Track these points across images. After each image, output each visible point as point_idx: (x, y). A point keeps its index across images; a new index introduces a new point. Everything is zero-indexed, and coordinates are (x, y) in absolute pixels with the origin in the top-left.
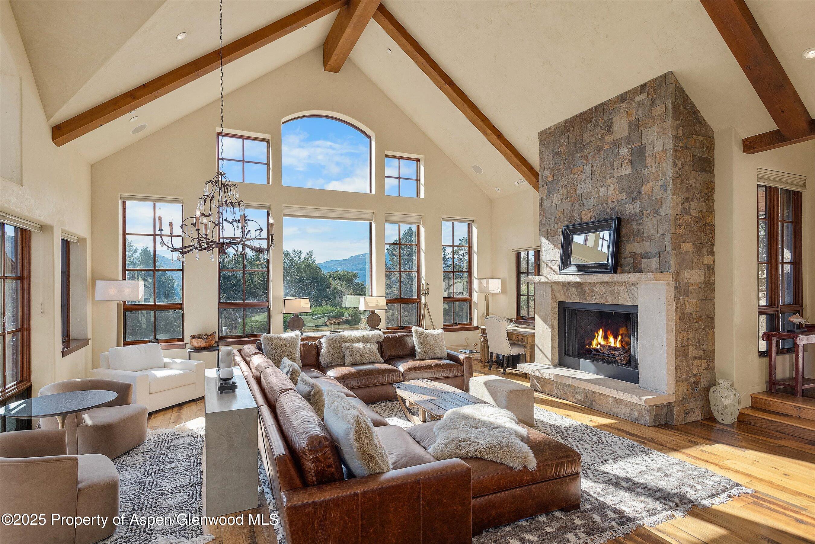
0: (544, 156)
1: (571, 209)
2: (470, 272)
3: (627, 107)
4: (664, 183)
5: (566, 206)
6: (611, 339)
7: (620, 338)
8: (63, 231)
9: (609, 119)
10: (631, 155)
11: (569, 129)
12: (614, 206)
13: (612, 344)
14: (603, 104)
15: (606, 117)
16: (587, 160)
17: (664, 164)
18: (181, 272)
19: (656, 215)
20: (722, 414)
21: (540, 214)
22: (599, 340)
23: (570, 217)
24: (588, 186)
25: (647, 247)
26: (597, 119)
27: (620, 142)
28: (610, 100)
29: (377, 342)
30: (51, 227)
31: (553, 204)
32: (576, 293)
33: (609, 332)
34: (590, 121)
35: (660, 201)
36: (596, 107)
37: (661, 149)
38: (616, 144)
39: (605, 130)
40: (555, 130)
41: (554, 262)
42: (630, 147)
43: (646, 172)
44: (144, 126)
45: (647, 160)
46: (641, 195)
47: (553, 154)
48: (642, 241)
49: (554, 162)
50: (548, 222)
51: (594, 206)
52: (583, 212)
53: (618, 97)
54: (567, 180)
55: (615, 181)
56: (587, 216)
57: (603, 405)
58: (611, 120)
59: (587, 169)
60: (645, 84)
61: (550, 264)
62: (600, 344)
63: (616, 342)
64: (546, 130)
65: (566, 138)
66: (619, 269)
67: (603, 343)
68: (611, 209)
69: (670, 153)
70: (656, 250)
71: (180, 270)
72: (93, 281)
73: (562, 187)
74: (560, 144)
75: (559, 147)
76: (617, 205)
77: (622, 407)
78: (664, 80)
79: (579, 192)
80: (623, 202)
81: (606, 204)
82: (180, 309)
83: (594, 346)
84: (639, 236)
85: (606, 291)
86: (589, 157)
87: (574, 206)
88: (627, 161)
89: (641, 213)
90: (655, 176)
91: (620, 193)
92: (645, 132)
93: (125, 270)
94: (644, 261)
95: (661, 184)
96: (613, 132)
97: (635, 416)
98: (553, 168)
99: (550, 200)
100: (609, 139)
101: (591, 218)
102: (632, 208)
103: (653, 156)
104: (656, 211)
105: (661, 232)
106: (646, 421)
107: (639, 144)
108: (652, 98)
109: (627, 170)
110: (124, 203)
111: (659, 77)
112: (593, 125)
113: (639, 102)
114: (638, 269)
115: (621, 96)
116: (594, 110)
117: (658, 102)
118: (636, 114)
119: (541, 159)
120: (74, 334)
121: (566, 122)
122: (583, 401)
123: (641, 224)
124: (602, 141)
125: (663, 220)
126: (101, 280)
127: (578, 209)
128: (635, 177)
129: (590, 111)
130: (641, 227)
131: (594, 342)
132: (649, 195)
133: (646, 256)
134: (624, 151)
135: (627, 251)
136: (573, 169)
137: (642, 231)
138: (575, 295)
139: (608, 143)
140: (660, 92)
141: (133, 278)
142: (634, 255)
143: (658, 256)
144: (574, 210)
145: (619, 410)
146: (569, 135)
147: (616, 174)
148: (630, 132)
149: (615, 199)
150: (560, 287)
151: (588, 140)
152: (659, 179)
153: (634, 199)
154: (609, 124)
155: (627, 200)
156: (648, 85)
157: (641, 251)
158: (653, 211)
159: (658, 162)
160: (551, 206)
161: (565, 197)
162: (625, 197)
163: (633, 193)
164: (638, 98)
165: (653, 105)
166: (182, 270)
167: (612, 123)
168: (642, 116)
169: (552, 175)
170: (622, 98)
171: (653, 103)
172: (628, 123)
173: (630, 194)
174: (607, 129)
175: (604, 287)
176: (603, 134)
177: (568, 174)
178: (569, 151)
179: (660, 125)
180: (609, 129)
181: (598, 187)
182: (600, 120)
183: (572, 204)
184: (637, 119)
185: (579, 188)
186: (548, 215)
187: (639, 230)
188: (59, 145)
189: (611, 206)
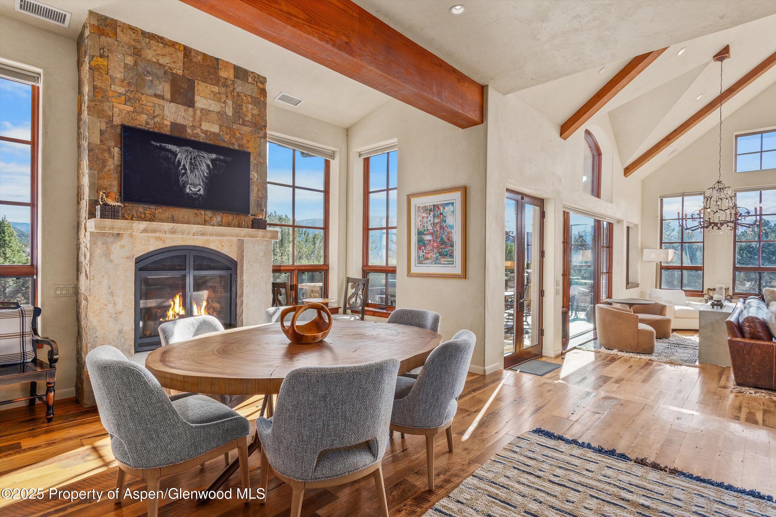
8: (628, 222)
18: (702, 243)
30: (623, 221)
44: (676, 150)
71: (702, 242)
72: (642, 249)
82: (701, 270)
93: (661, 243)
110: (662, 200)
120: (630, 280)
126: (647, 248)
141: (667, 248)
166: (703, 242)
188: (626, 177)
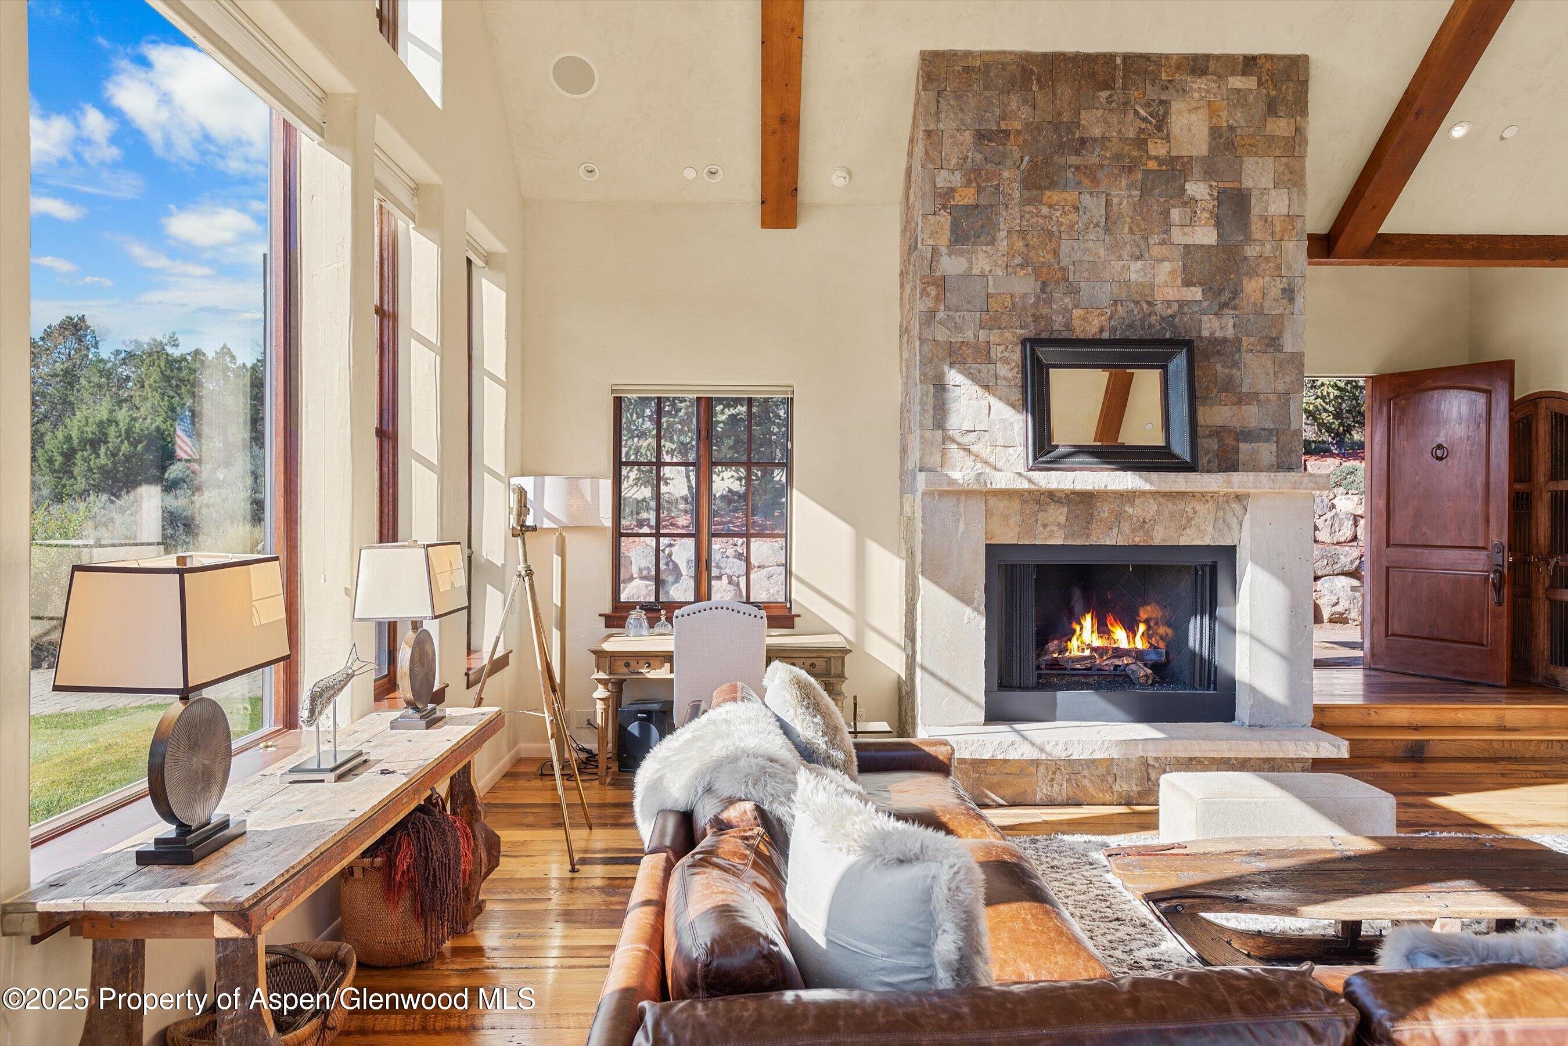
1: (1037, 297)
3: (1208, 91)
4: (1289, 284)
5: (1024, 286)
6: (1119, 633)
7: (1142, 627)
9: (1161, 102)
10: (1215, 203)
11: (1038, 80)
12: (1170, 312)
13: (1124, 644)
14: (1145, 57)
15: (1152, 93)
16: (1095, 181)
17: (1290, 245)
19: (1271, 350)
22: (1085, 638)
23: (1036, 318)
24: (1096, 248)
25: (1249, 416)
26: (1125, 87)
27: (1189, 166)
31: (976, 271)
32: (1062, 520)
33: (1111, 619)
34: (1107, 87)
35: (1279, 322)
36: (1125, 57)
37: (1285, 210)
38: (1177, 168)
39: (1149, 123)
42: (1214, 184)
43: (1250, 252)
45: (1254, 227)
46: (1236, 302)
47: (978, 131)
48: (1239, 403)
49: (979, 157)
50: (957, 321)
51: (1114, 303)
52: (1077, 313)
53: (1186, 57)
54: (1027, 216)
55: (1178, 253)
56: (1089, 324)
58: (1165, 104)
59: (1095, 207)
60: (1253, 58)
63: (1134, 638)
64: (954, 54)
65: (1025, 102)
67: (1097, 642)
68: (1163, 319)
69: (1303, 225)
70: (1269, 425)
73: (1009, 232)
74: (1003, 112)
75: (1002, 119)
76: (1181, 311)
78: (1295, 68)
79: (1064, 259)
80: (1195, 308)
81: (1148, 303)
83: (1075, 653)
84: (1231, 391)
85: (1158, 513)
86: (1101, 176)
87: (1047, 290)
88: (1206, 215)
89: (1238, 341)
90: (1271, 265)
91: (1187, 284)
92: (1249, 164)
94: (1243, 447)
95: (1282, 286)
96: (1169, 135)
98: (976, 171)
99: (961, 260)
100: (1158, 148)
101: (1102, 331)
102: (1214, 326)
103: (1266, 221)
104: (1272, 343)
105: (1281, 388)
107: (1237, 185)
108: (1269, 94)
109: (1206, 236)
111: (1282, 55)
112: (1114, 98)
113: (1238, 91)
114: (1228, 464)
115: (1195, 58)
116: (1119, 60)
117: (1282, 109)
118: (1230, 114)
119: (929, 133)
121: (1025, 56)
123: (1235, 365)
124: (1140, 148)
125: (1288, 362)
127: (1061, 300)
128: (1224, 257)
129: (1108, 59)
130: (1234, 371)
131: (1074, 644)
132: (1255, 304)
133: (1247, 436)
134: (1198, 190)
135: (1206, 423)
136: (1048, 193)
137: (1238, 382)
138: (1059, 525)
139: (1156, 158)
140: (1286, 87)
142: (1220, 432)
143: (1274, 439)
144: (1049, 302)
146: (1038, 97)
147: (1178, 236)
148: (1212, 149)
149: (1172, 295)
151: (1097, 132)
152: (1278, 273)
153: (1224, 305)
154: (1160, 113)
155: (1205, 304)
156: (1258, 61)
157: (1236, 424)
158: (1263, 341)
159: (1277, 237)
160: (967, 276)
161: (1018, 260)
162: (1199, 296)
163: (1219, 291)
164: (1237, 82)
165: (1269, 110)
167: (1166, 113)
168: (1242, 124)
169: (972, 191)
171: (1270, 107)
172: (1210, 128)
173: (1212, 291)
174: (1153, 121)
176: (1141, 131)
177: (1030, 201)
178: (1035, 140)
179: (1284, 160)
180: (1160, 124)
181: (1125, 257)
182: (1134, 94)
183: (1044, 284)
184: (1231, 128)
185: (1065, 247)
186: (953, 299)
187: (1230, 379)
189: (1160, 309)
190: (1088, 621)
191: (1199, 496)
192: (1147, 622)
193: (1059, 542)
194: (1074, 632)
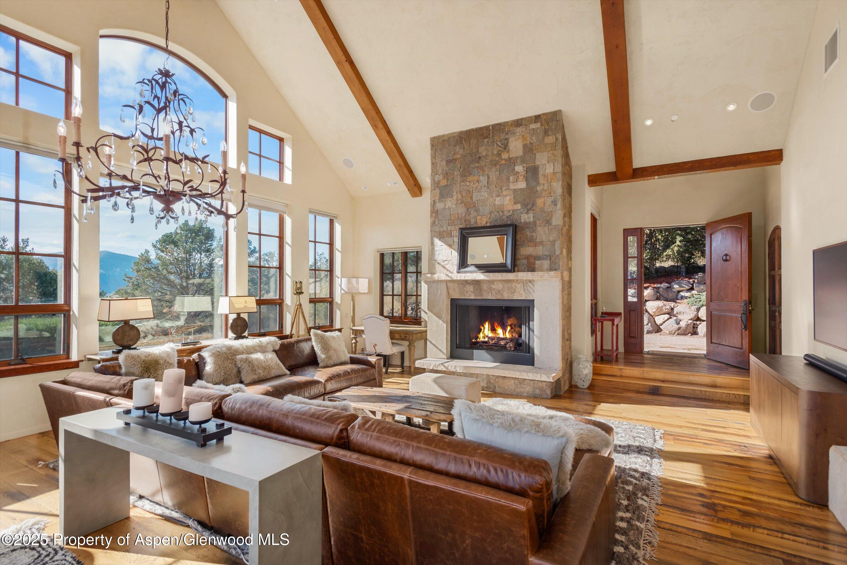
0: (436, 161)
1: (466, 214)
2: (331, 271)
3: (522, 132)
4: (554, 199)
5: (462, 210)
6: (500, 331)
7: (509, 328)
9: (506, 139)
10: (525, 172)
11: (465, 140)
12: (509, 214)
13: (501, 336)
14: (500, 124)
15: (503, 136)
16: (484, 171)
17: (554, 184)
19: (547, 225)
20: (584, 381)
21: (431, 216)
22: (486, 332)
23: (465, 221)
24: (484, 194)
25: (539, 251)
26: (493, 136)
27: (516, 160)
28: (507, 122)
29: (275, 351)
31: (447, 207)
32: (472, 290)
33: (496, 324)
34: (487, 137)
35: (550, 214)
36: (493, 126)
37: (552, 171)
38: (512, 162)
39: (502, 147)
40: (449, 138)
41: (446, 262)
42: (525, 165)
43: (539, 188)
45: (540, 179)
46: (534, 208)
47: (447, 160)
48: (535, 246)
49: (447, 169)
50: (441, 224)
51: (491, 213)
52: (479, 217)
53: (514, 121)
54: (462, 186)
55: (511, 192)
56: (483, 221)
57: (506, 387)
58: (507, 139)
59: (484, 180)
60: (539, 116)
61: (442, 264)
62: (487, 336)
63: (506, 332)
64: (439, 137)
65: (461, 148)
66: (516, 269)
67: (490, 335)
68: (507, 217)
69: (559, 176)
70: (547, 253)
73: (457, 193)
74: (455, 153)
75: (454, 155)
76: (513, 214)
77: (525, 386)
78: (555, 116)
79: (474, 199)
80: (519, 212)
81: (502, 212)
83: (482, 339)
84: (532, 241)
85: (503, 288)
86: (486, 169)
87: (469, 211)
88: (522, 177)
89: (535, 222)
90: (547, 192)
91: (515, 203)
92: (538, 156)
94: (537, 262)
95: (551, 200)
96: (509, 150)
97: (537, 392)
98: (447, 174)
99: (443, 204)
100: (505, 156)
101: (487, 223)
102: (526, 218)
103: (545, 176)
104: (548, 222)
105: (551, 239)
106: (547, 395)
107: (533, 164)
108: (545, 128)
109: (522, 185)
111: (551, 113)
112: (490, 141)
113: (533, 129)
114: (531, 269)
115: (517, 121)
116: (491, 127)
117: (550, 133)
118: (531, 138)
119: (433, 164)
121: (461, 133)
122: (487, 387)
123: (534, 231)
124: (499, 157)
125: (554, 229)
127: (473, 214)
128: (529, 192)
129: (487, 128)
130: (534, 234)
131: (481, 335)
132: (541, 208)
133: (538, 258)
134: (519, 168)
135: (522, 254)
136: (469, 178)
137: (535, 238)
138: (471, 292)
139: (504, 159)
140: (552, 124)
142: (528, 257)
143: (549, 259)
144: (469, 215)
145: (522, 390)
146: (465, 146)
147: (512, 186)
148: (525, 153)
149: (510, 208)
150: (456, 285)
151: (484, 154)
152: (550, 195)
153: (528, 210)
154: (505, 143)
155: (522, 210)
156: (541, 117)
157: (534, 254)
158: (544, 222)
159: (549, 182)
160: (444, 209)
161: (460, 202)
162: (520, 207)
163: (527, 205)
164: (533, 126)
165: (545, 134)
167: (508, 143)
168: (535, 141)
169: (445, 180)
170: (518, 123)
171: (546, 133)
172: (523, 145)
173: (525, 205)
174: (503, 146)
175: (503, 284)
176: (499, 151)
177: (463, 181)
178: (465, 160)
179: (551, 152)
180: (506, 147)
181: (494, 196)
182: (496, 138)
183: (468, 209)
184: (531, 143)
185: (474, 195)
186: (440, 217)
187: (532, 236)
189: (506, 213)
190: (487, 325)
191: (516, 281)
192: (511, 325)
193: (473, 298)
194: (481, 330)
